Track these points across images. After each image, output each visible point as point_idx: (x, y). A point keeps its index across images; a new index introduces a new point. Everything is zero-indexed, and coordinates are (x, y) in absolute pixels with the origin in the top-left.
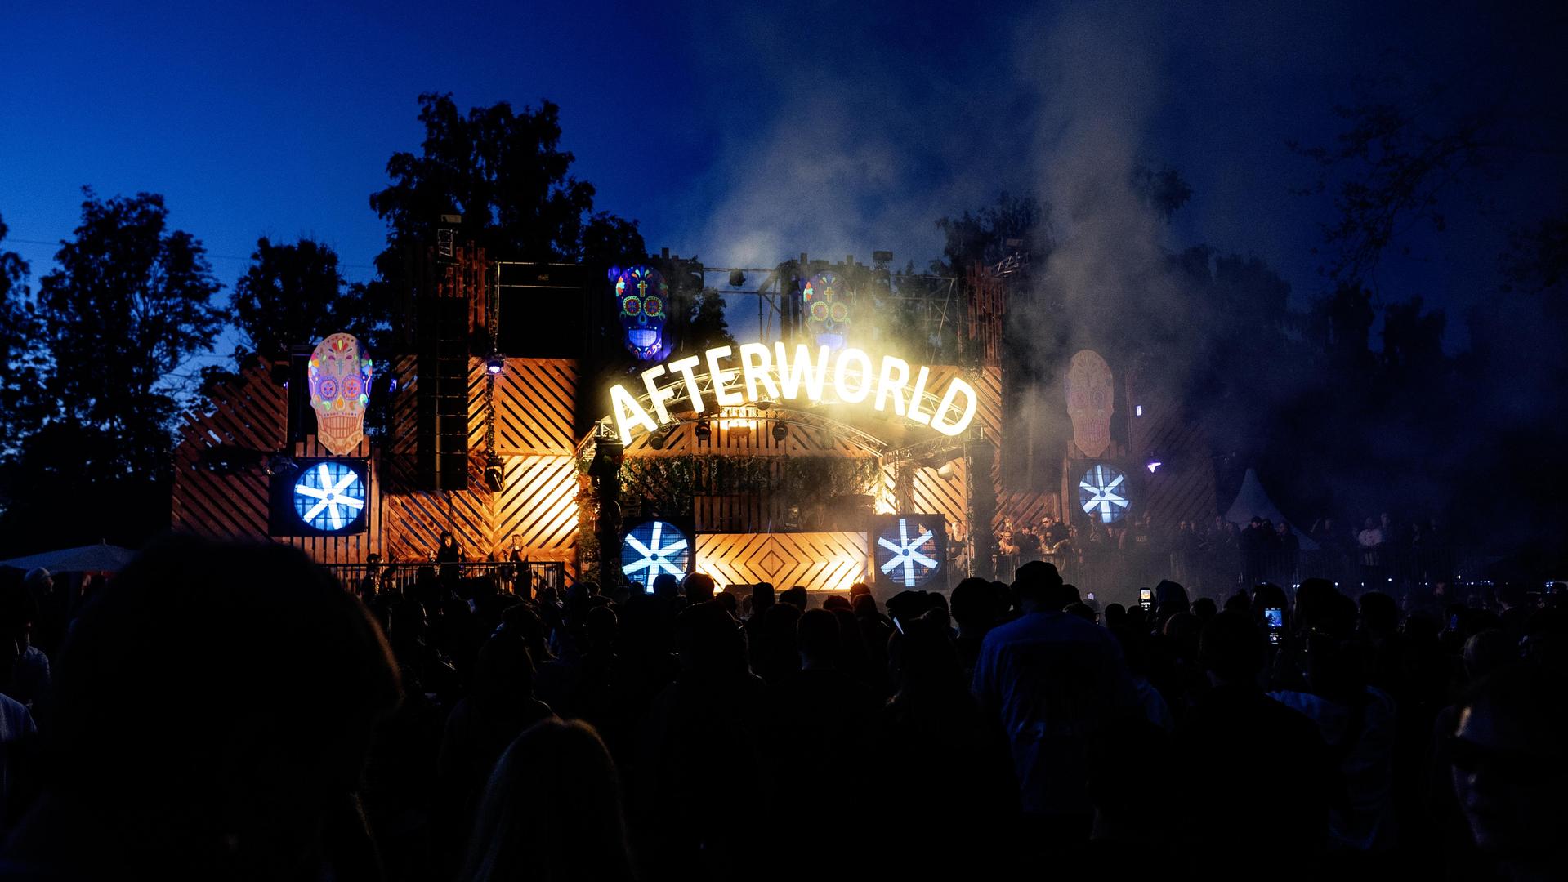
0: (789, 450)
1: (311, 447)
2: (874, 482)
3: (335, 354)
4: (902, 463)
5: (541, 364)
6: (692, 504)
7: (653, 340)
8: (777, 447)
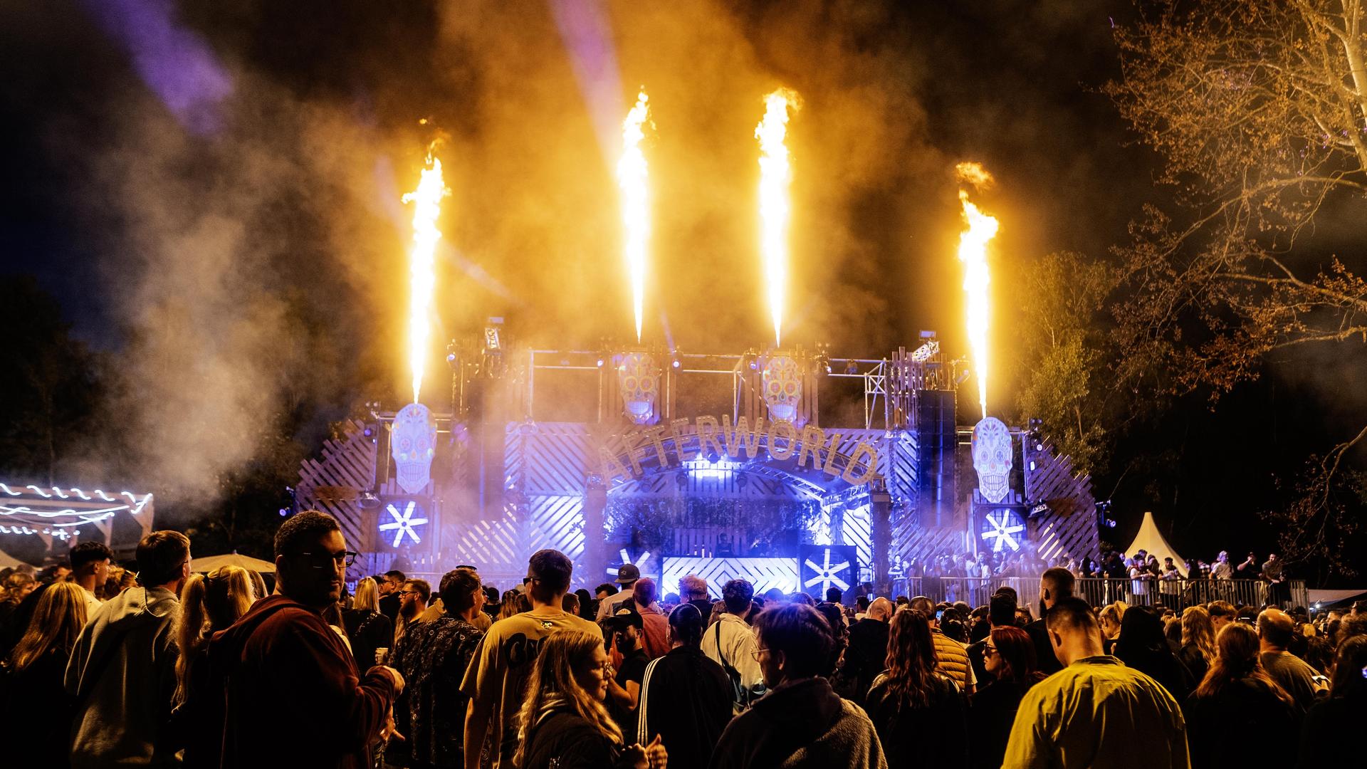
0: (750, 494)
1: (392, 488)
2: (816, 520)
3: (411, 419)
4: (835, 505)
5: (561, 427)
6: (673, 535)
7: (646, 410)
8: (740, 491)
